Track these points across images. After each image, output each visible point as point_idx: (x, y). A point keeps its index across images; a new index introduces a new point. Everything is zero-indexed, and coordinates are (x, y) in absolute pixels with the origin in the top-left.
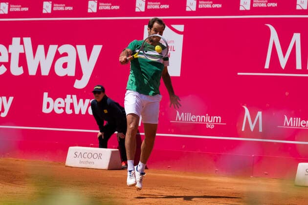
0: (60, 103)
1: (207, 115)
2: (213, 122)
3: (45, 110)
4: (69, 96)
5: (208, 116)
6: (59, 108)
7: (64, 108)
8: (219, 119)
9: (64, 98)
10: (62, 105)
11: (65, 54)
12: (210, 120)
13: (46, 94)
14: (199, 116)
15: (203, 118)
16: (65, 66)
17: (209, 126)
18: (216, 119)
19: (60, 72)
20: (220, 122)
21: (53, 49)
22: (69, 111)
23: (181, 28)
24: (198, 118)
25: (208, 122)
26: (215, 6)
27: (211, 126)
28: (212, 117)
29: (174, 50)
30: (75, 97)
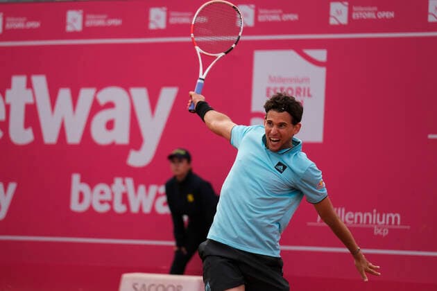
0: (102, 193)
1: (375, 211)
2: (385, 224)
3: (76, 206)
4: (118, 181)
5: (377, 213)
6: (102, 202)
7: (111, 203)
8: (396, 218)
9: (110, 182)
10: (107, 197)
11: (110, 105)
12: (381, 220)
13: (76, 178)
14: (361, 215)
15: (368, 218)
16: (110, 125)
17: (379, 231)
18: (390, 218)
19: (101, 136)
20: (399, 222)
21: (87, 95)
22: (120, 208)
23: (321, 55)
24: (359, 217)
25: (376, 224)
26: (382, 15)
27: (382, 231)
28: (384, 216)
29: (309, 95)
30: (129, 181)
